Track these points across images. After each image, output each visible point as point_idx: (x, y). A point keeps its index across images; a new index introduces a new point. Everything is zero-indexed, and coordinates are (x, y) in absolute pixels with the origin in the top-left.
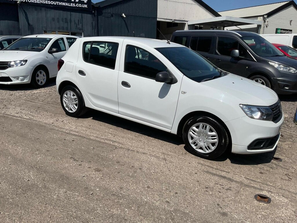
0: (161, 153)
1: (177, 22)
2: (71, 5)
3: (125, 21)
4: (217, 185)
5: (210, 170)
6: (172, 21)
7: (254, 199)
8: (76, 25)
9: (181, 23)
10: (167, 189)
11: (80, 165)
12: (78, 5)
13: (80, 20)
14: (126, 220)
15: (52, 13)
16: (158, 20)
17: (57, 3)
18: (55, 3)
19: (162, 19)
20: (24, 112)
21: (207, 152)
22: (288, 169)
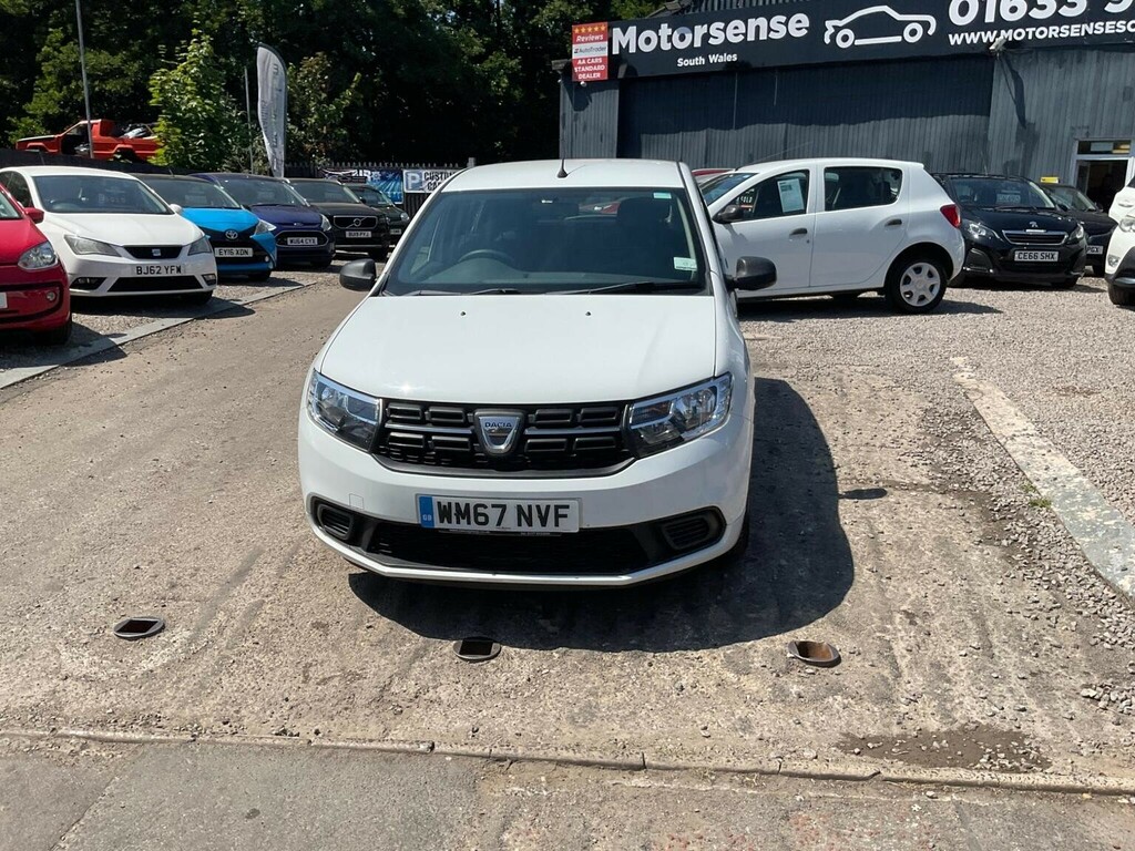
15: (1127, 70)
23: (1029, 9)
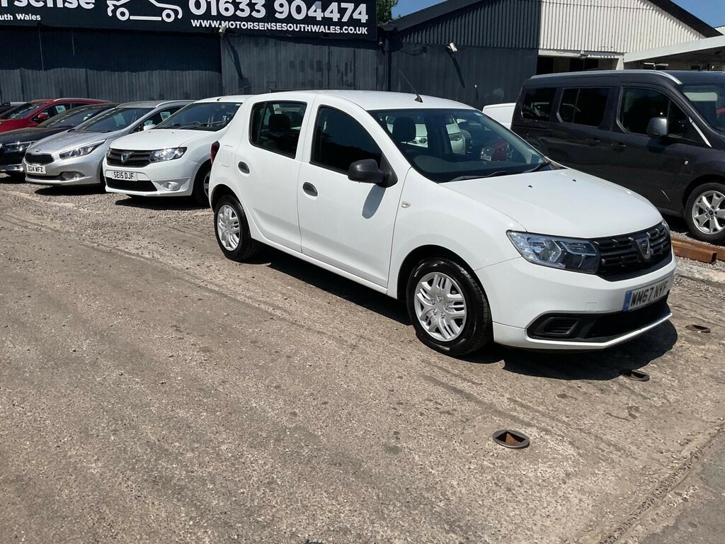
0: (356, 335)
1: (593, 56)
2: (331, 29)
3: (455, 60)
4: (427, 402)
5: (439, 375)
6: (579, 55)
7: (491, 439)
8: (340, 75)
9: (608, 59)
10: (312, 394)
11: (180, 338)
12: (346, 30)
13: (349, 64)
14: (190, 427)
15: (290, 52)
16: (541, 53)
17: (300, 27)
18: (297, 28)
19: (553, 50)
20: (151, 247)
21: (449, 338)
22: (645, 398)
23: (235, 11)
